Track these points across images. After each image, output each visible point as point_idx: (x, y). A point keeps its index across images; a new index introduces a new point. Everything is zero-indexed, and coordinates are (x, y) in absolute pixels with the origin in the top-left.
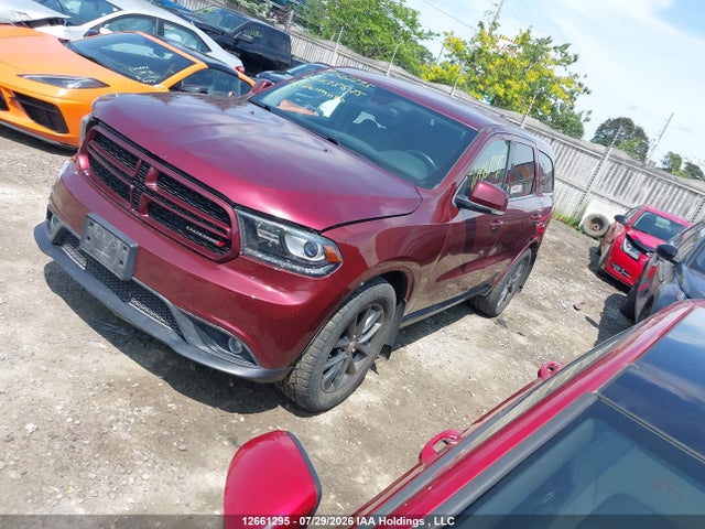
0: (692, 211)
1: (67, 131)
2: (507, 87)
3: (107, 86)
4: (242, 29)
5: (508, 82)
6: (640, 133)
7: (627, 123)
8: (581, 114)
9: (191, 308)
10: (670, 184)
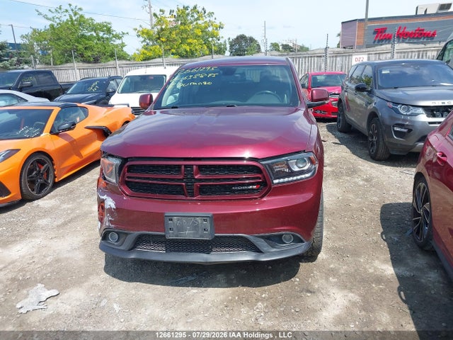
0: (323, 66)
1: (8, 192)
2: (190, 44)
3: (18, 150)
4: (20, 80)
5: (189, 41)
6: (252, 40)
7: (242, 37)
8: (225, 42)
9: (261, 230)
10: (305, 57)
